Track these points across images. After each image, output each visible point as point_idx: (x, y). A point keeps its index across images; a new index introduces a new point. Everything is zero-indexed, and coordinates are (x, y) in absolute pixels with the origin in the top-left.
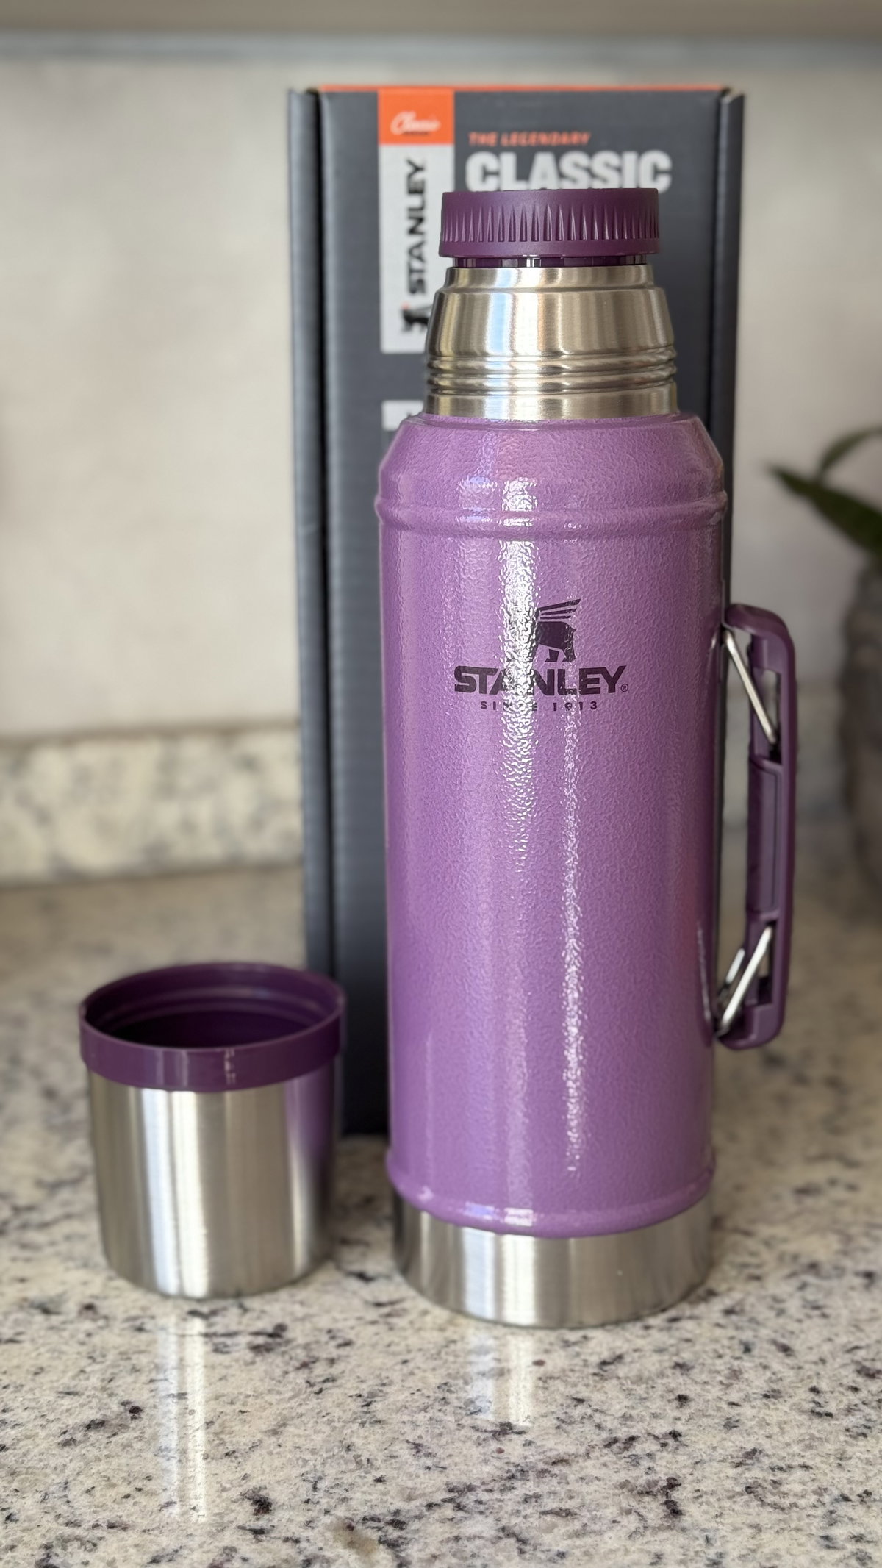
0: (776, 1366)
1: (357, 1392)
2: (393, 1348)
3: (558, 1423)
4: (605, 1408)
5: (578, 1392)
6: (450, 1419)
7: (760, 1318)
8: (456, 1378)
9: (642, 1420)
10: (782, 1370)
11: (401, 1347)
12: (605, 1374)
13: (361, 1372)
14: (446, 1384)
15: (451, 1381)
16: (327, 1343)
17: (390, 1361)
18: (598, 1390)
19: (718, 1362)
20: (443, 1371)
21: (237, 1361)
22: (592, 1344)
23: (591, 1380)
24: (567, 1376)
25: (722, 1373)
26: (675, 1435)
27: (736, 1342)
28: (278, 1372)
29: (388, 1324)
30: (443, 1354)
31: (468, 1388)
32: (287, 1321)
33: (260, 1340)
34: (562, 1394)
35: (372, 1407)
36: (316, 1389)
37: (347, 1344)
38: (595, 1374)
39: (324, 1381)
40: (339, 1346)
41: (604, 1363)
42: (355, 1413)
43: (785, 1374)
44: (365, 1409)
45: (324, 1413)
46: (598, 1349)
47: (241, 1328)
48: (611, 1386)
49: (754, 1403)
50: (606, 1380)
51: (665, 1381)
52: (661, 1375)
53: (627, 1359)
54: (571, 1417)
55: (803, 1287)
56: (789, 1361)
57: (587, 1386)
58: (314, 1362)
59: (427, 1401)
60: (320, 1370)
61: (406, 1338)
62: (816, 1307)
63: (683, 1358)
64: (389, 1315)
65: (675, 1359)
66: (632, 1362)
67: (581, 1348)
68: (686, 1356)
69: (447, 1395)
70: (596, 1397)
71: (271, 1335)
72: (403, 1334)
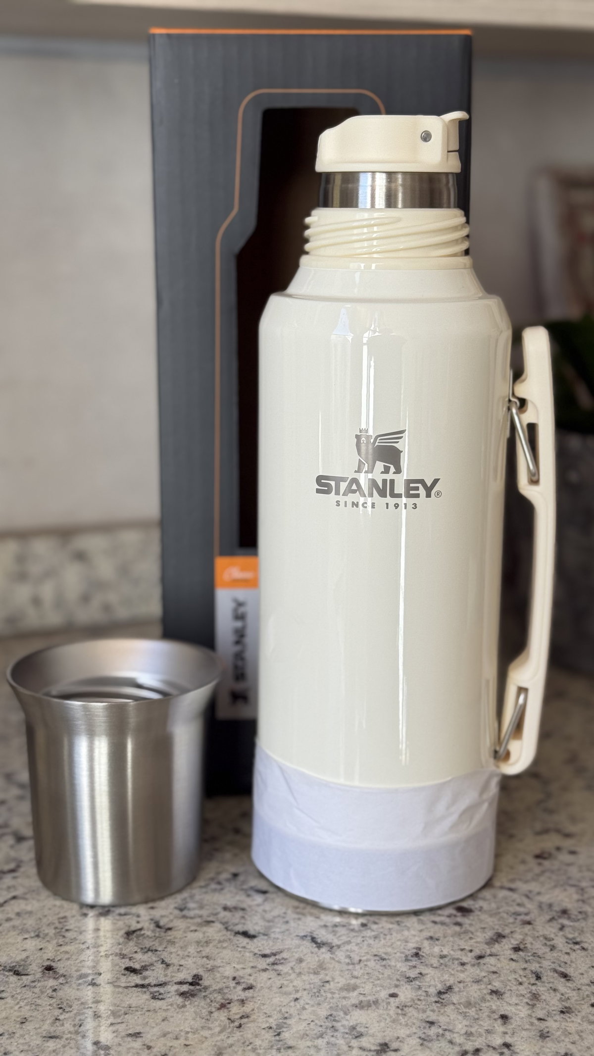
0: (562, 989)
1: (268, 1025)
2: (284, 989)
3: (421, 1041)
4: (451, 1027)
5: (428, 1017)
6: (341, 1042)
7: (540, 953)
8: (336, 1010)
9: (480, 1035)
10: (568, 992)
11: (290, 989)
12: (443, 1001)
13: (267, 1009)
14: (331, 1015)
15: (334, 1013)
16: (235, 988)
17: (285, 1000)
18: (442, 1014)
19: (521, 988)
20: (326, 1005)
21: (171, 1005)
22: (427, 978)
23: (435, 1006)
24: (416, 1004)
25: (526, 996)
26: (507, 1045)
27: (528, 972)
28: (205, 1012)
29: (276, 970)
30: (322, 991)
31: (348, 1017)
32: (201, 972)
33: (185, 988)
34: (417, 1019)
35: (282, 1036)
36: (237, 1024)
37: (250, 987)
38: (436, 1002)
39: (241, 1018)
40: (245, 989)
41: (440, 993)
42: (270, 1042)
43: (570, 995)
44: (277, 1038)
45: (247, 1043)
46: (432, 983)
47: (168, 979)
48: (449, 1009)
49: (555, 1018)
50: (446, 1006)
51: (487, 1004)
52: (483, 999)
53: (456, 989)
54: (429, 1036)
55: (562, 928)
56: (569, 984)
57: (433, 1011)
58: (229, 1003)
59: (320, 1029)
60: (235, 1010)
61: (292, 982)
62: (576, 943)
63: (495, 986)
64: (273, 964)
65: (490, 987)
66: (459, 991)
67: (420, 982)
68: (497, 985)
69: (335, 1024)
70: (443, 1019)
71: (191, 984)
72: (289, 978)
